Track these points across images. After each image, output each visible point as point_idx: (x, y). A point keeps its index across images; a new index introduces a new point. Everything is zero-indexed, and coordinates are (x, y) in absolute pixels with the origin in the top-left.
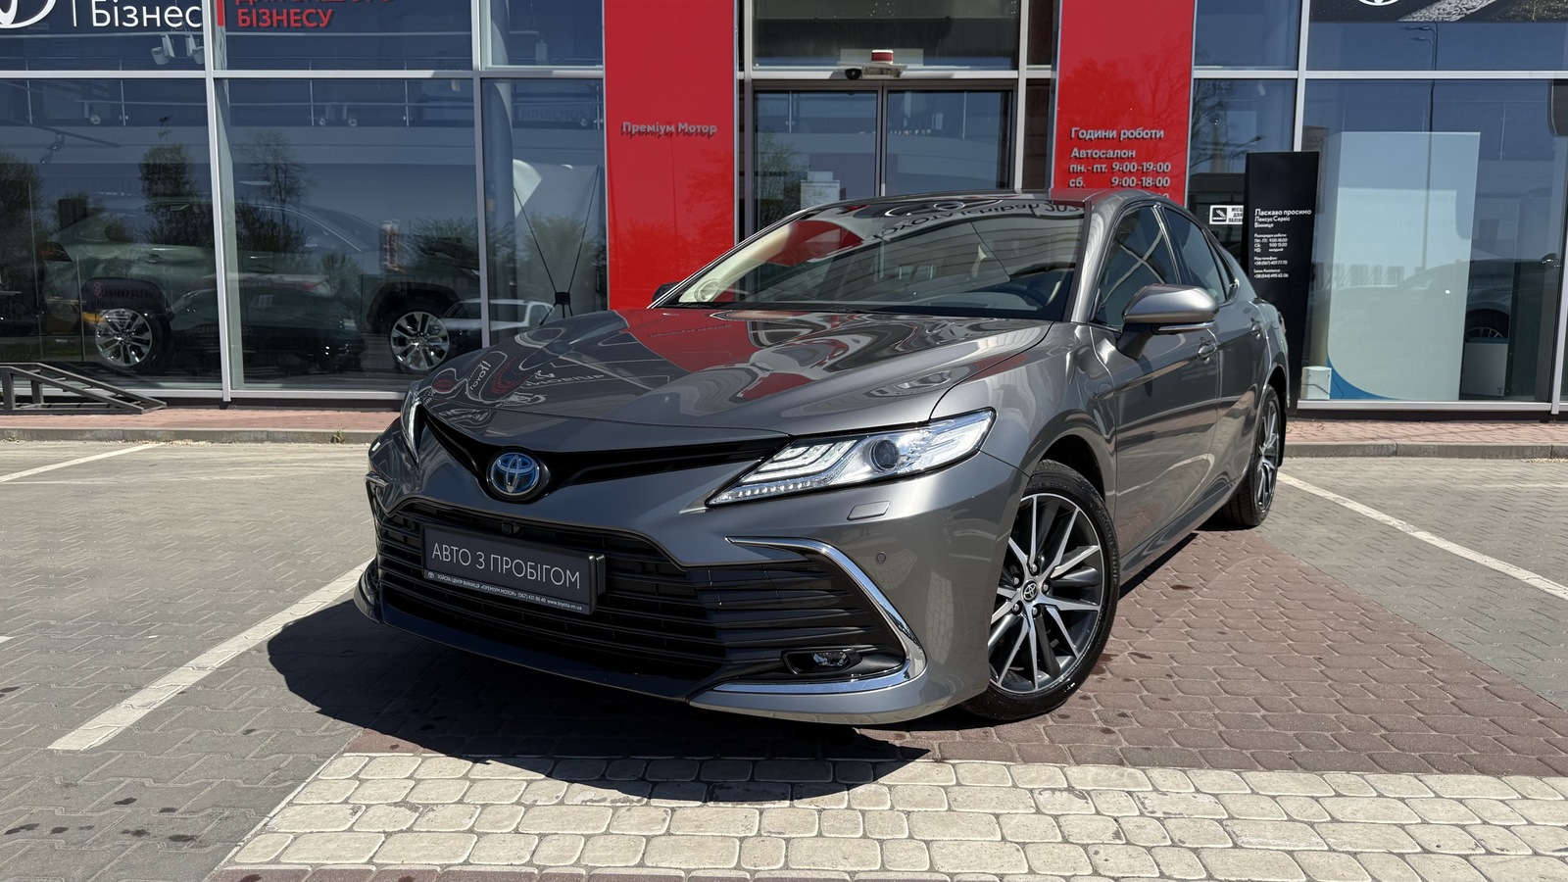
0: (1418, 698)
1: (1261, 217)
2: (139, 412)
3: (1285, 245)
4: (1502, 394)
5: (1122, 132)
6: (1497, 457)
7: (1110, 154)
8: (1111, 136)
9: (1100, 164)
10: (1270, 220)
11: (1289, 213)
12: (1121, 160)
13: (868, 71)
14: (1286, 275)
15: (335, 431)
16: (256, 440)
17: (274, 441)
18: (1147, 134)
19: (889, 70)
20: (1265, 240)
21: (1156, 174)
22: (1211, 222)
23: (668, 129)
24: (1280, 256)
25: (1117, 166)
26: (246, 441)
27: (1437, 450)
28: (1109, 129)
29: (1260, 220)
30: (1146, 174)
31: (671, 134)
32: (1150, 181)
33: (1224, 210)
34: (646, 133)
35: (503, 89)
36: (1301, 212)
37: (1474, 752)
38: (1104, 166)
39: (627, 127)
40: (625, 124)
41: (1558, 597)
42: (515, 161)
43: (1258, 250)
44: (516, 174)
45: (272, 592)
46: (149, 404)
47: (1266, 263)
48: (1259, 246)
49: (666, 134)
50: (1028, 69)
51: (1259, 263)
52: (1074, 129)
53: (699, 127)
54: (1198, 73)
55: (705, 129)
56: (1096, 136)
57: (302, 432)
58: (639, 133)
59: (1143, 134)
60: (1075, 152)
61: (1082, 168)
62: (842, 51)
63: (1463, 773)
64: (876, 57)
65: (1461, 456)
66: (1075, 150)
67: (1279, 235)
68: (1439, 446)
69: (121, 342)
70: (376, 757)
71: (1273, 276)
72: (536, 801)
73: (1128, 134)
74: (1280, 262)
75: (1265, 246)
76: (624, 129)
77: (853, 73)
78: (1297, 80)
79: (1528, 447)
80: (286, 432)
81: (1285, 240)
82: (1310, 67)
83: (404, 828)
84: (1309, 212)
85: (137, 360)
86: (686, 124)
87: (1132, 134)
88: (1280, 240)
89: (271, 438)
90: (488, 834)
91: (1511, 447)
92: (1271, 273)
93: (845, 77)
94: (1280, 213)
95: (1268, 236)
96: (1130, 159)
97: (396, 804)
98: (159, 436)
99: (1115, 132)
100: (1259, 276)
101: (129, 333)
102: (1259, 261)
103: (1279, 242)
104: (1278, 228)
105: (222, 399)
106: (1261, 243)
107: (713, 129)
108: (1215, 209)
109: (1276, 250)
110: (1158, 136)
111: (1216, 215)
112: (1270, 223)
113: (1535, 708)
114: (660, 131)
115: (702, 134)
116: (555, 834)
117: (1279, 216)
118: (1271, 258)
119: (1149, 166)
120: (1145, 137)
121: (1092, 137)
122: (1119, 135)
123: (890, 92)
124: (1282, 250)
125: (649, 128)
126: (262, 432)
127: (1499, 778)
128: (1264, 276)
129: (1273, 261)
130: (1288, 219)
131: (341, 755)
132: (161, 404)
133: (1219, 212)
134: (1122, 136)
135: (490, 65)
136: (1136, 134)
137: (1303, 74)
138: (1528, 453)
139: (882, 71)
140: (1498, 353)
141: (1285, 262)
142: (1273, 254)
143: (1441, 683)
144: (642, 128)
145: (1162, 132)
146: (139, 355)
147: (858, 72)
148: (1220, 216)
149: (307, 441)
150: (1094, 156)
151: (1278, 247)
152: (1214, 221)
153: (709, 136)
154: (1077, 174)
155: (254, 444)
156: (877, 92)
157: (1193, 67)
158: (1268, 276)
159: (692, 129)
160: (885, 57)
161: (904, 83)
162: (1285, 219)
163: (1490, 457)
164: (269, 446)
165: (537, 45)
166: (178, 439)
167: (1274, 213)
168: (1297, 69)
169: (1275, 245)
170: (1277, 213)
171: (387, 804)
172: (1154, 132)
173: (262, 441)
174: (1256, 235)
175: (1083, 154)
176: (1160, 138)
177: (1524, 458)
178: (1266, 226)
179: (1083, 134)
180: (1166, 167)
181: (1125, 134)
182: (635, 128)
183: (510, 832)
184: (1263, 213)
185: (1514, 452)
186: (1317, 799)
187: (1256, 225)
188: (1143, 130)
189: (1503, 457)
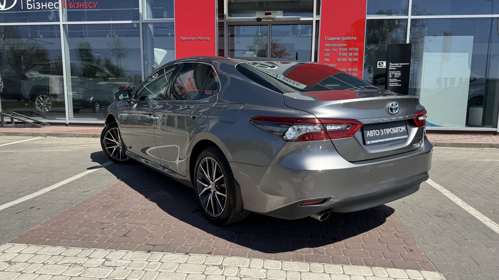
0: (368, 236)
1: (392, 66)
2: (40, 127)
3: (400, 75)
4: (481, 125)
5: (342, 38)
6: (471, 147)
7: (338, 45)
8: (338, 39)
9: (335, 48)
10: (395, 66)
11: (401, 64)
12: (342, 47)
13: (264, 19)
14: (400, 85)
15: (94, 134)
16: (71, 137)
17: (76, 137)
18: (350, 38)
19: (271, 18)
20: (393, 73)
21: (353, 52)
22: (378, 67)
23: (195, 39)
24: (398, 79)
25: (340, 49)
26: (68, 137)
27: (450, 144)
28: (338, 37)
29: (391, 67)
30: (351, 52)
31: (196, 40)
32: (352, 54)
33: (383, 63)
34: (188, 40)
35: (151, 26)
36: (405, 64)
37: (371, 257)
38: (336, 49)
39: (182, 38)
40: (181, 37)
41: (450, 200)
42: (155, 49)
43: (391, 77)
44: (155, 52)
45: (33, 187)
46: (44, 124)
47: (393, 81)
48: (391, 75)
49: (194, 40)
50: (316, 17)
51: (391, 81)
52: (326, 37)
53: (204, 38)
54: (368, 17)
55: (206, 38)
56: (333, 39)
57: (84, 134)
58: (186, 40)
59: (349, 38)
60: (326, 45)
61: (329, 50)
62: (257, 12)
63: (360, 265)
64: (266, 14)
65: (459, 147)
66: (326, 44)
67: (398, 72)
68: (451, 143)
69: (43, 105)
70: (15, 245)
71: (395, 85)
72: (48, 263)
73: (344, 38)
74: (398, 81)
75: (393, 75)
76: (181, 39)
77: (259, 19)
78: (408, 19)
79: (482, 144)
80: (80, 134)
81: (400, 73)
82: (412, 15)
83: (2, 270)
84: (408, 64)
85: (47, 110)
86: (200, 37)
87: (345, 38)
88: (398, 73)
89: (75, 136)
90: (25, 273)
91: (477, 144)
92: (395, 84)
93: (256, 21)
94: (398, 64)
95: (394, 72)
96: (345, 47)
97: (6, 262)
98: (43, 135)
99: (340, 38)
100: (391, 85)
101: (45, 102)
102: (391, 80)
103: (398, 74)
104: (398, 69)
105: (66, 123)
106: (391, 74)
107: (209, 38)
108: (379, 63)
109: (397, 77)
110: (354, 39)
111: (379, 64)
112: (395, 67)
113: (406, 242)
114: (192, 39)
115: (206, 40)
116: (45, 274)
117: (398, 65)
118: (395, 79)
119: (351, 49)
120: (350, 39)
121: (332, 40)
122: (341, 39)
123: (272, 25)
124: (399, 77)
125: (189, 39)
126: (72, 134)
127: (371, 268)
128: (392, 85)
129: (396, 80)
130: (401, 66)
131: (5, 244)
132: (48, 125)
133: (381, 64)
134: (342, 39)
135: (146, 19)
136: (347, 38)
137: (410, 17)
138: (483, 146)
139: (268, 19)
140: (479, 111)
141: (400, 81)
142: (396, 78)
143: (381, 231)
144: (186, 38)
145: (356, 38)
146: (48, 109)
147: (260, 19)
148: (381, 65)
149: (86, 137)
150: (333, 46)
151: (397, 76)
152: (379, 67)
153: (208, 41)
154: (326, 52)
155: (70, 138)
156: (268, 25)
157: (366, 15)
158: (394, 85)
159: (202, 38)
160: (270, 14)
161: (276, 22)
162: (400, 66)
163: (469, 147)
164: (74, 138)
165: (164, 12)
166: (48, 136)
167: (396, 64)
168: (408, 15)
169: (396, 75)
170: (397, 64)
171: (4, 262)
172: (353, 38)
173: (72, 137)
174: (390, 72)
175: (329, 45)
176: (355, 40)
177: (481, 148)
178: (393, 68)
179: (329, 39)
180: (357, 49)
181: (343, 38)
182: (184, 39)
183: (32, 273)
184: (392, 64)
185: (477, 146)
186: (301, 272)
187: (390, 68)
188: (349, 37)
189: (474, 147)
